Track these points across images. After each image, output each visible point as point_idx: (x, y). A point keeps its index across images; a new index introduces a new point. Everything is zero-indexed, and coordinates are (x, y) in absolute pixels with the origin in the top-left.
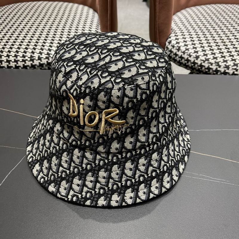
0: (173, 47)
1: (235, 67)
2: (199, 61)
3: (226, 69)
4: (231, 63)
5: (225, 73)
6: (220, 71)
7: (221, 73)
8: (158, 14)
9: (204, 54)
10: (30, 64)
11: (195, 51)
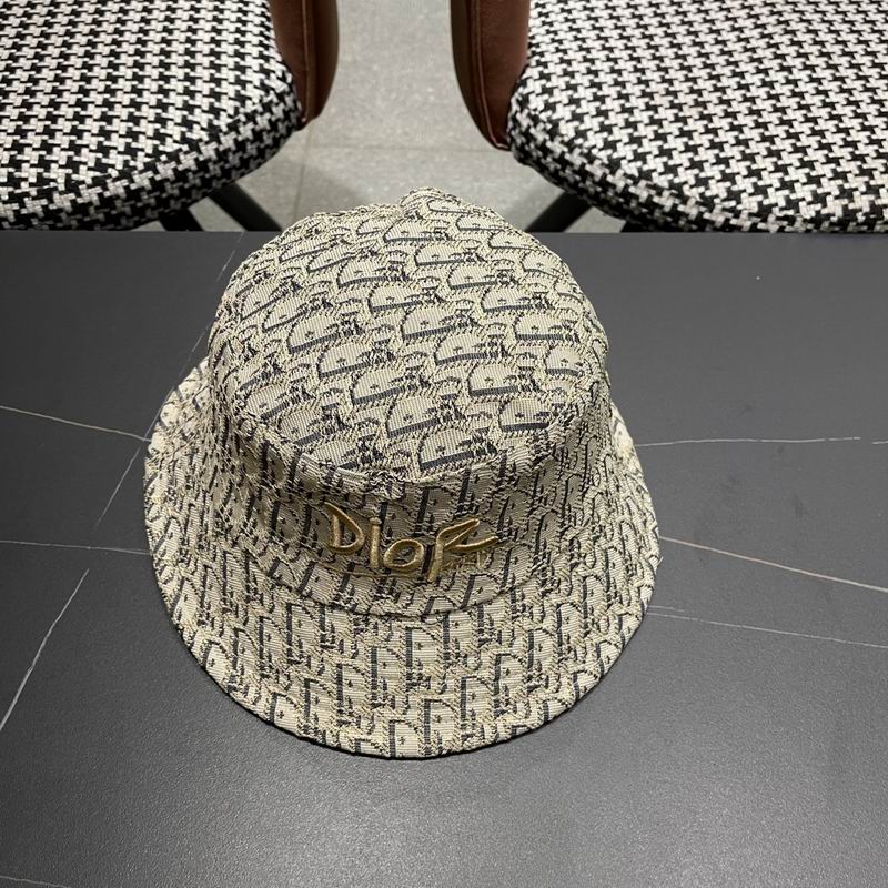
0: (535, 120)
1: (733, 203)
2: (620, 179)
3: (703, 209)
4: (718, 189)
5: (701, 224)
6: (687, 215)
7: (689, 222)
9: (635, 152)
10: (39, 209)
11: (605, 140)
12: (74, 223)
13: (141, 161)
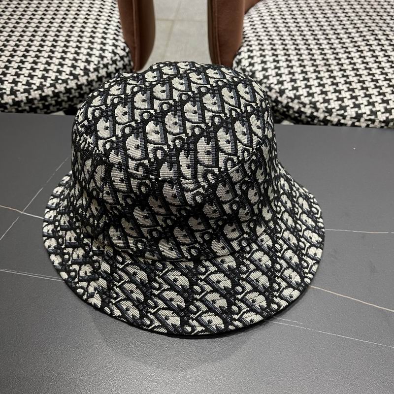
1: (342, 112)
2: (284, 99)
3: (326, 114)
4: (335, 105)
5: (325, 122)
6: (318, 118)
7: (320, 121)
8: (216, 14)
9: (293, 86)
11: (278, 80)
12: (14, 110)
13: (49, 82)
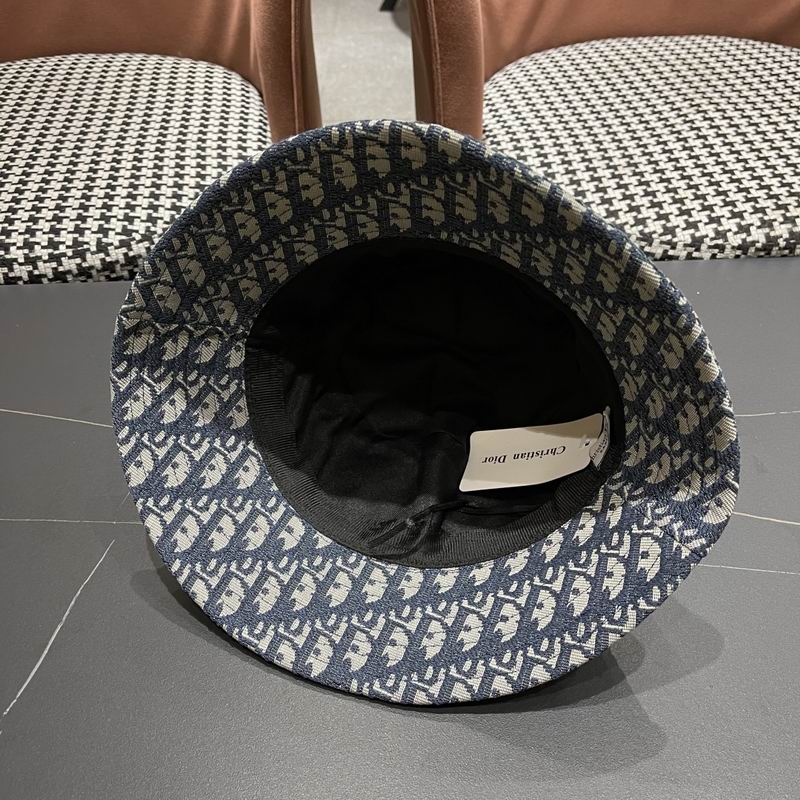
4: (655, 227)
8: (441, 94)
10: (74, 267)
13: (160, 226)
